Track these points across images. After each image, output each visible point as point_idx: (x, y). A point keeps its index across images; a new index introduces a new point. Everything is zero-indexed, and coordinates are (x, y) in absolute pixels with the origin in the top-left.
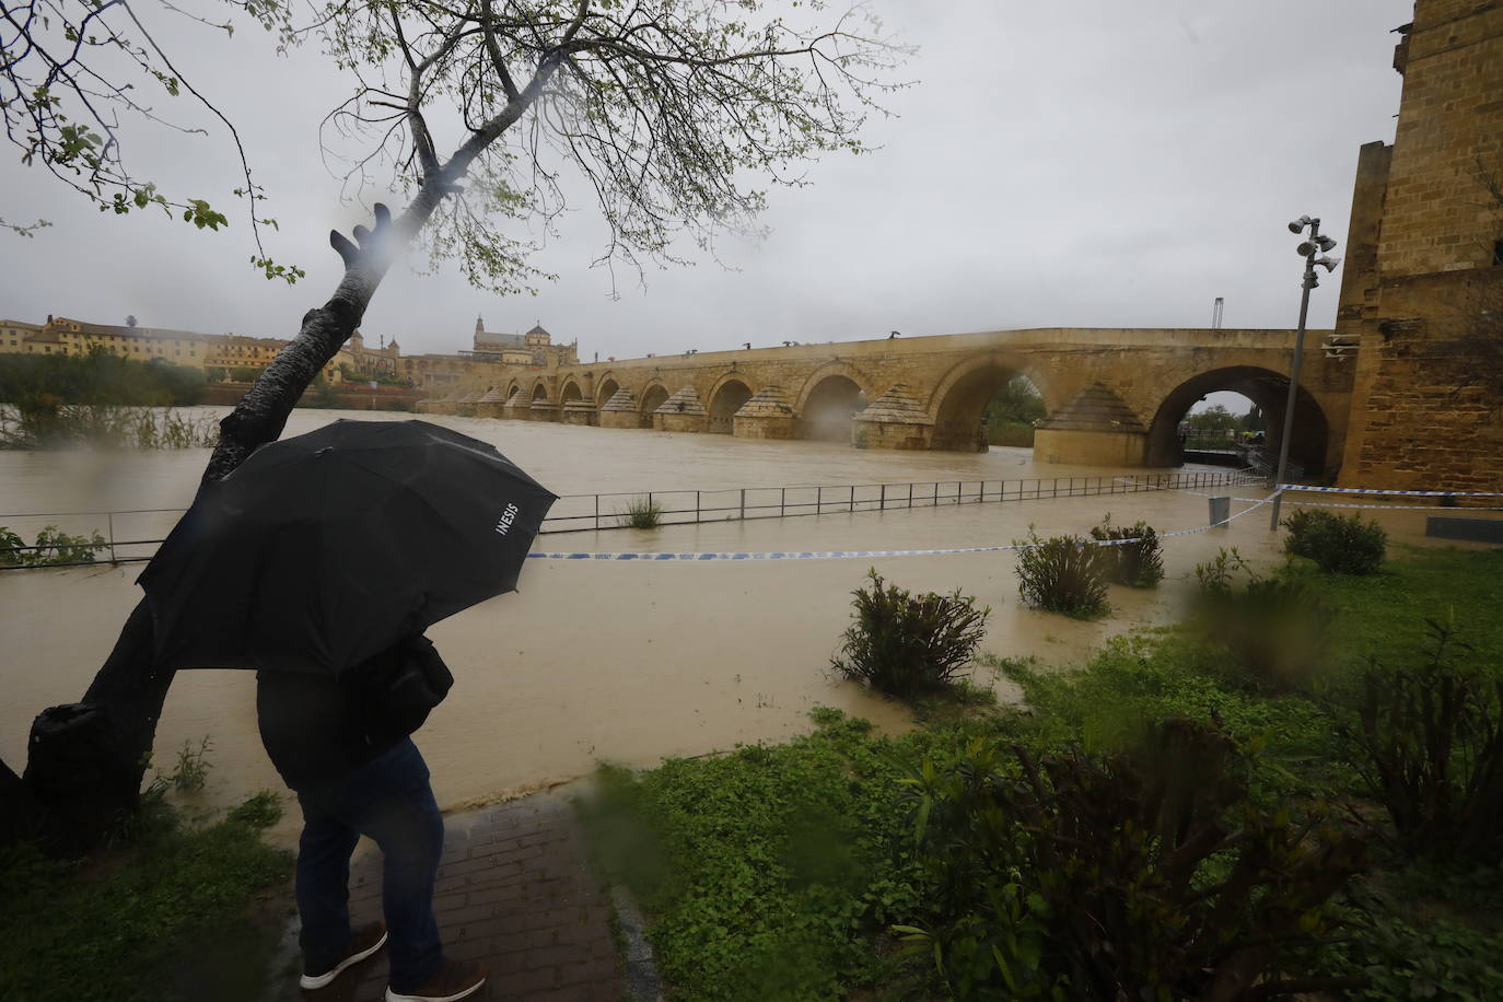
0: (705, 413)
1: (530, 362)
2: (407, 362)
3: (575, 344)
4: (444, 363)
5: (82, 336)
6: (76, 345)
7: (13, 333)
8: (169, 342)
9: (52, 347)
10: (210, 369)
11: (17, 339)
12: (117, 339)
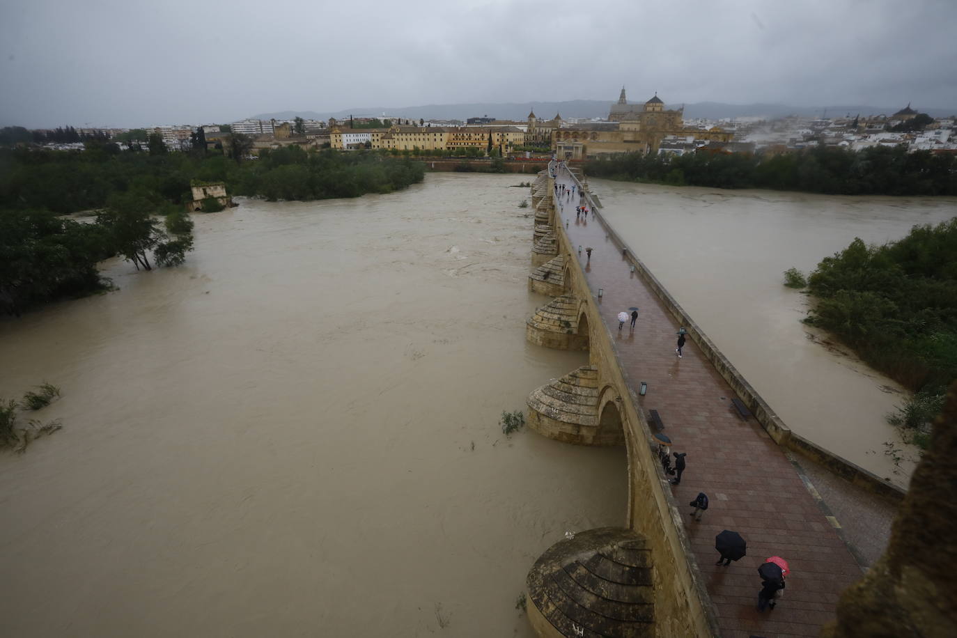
0: (562, 283)
1: (638, 129)
3: (682, 109)
4: (580, 132)
5: (400, 135)
6: (398, 139)
7: (377, 135)
8: (432, 134)
9: (390, 140)
10: (449, 148)
11: (379, 138)
12: (413, 135)
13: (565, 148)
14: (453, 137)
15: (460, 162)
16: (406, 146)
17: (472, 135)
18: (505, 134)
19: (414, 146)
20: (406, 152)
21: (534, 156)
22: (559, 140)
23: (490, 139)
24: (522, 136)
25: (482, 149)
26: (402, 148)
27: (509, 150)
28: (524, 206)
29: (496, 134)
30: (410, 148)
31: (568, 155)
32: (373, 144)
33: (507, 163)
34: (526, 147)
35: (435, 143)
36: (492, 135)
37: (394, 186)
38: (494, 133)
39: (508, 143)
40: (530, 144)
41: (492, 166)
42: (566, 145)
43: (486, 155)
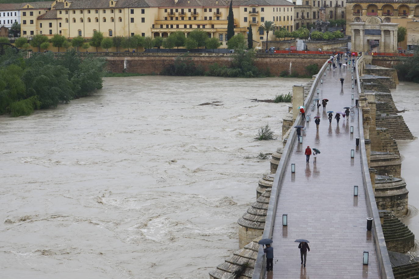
2: (355, 6)
4: (396, 6)
5: (71, 12)
6: (67, 21)
7: (32, 14)
8: (127, 11)
9: (54, 22)
10: (156, 34)
11: (34, 18)
12: (93, 12)
13: (367, 32)
14: (166, 15)
15: (173, 57)
16: (80, 32)
17: (199, 10)
18: (258, 9)
19: (95, 31)
20: (79, 42)
21: (311, 47)
22: (358, 19)
23: (231, 17)
24: (291, 13)
25: (217, 36)
26: (74, 34)
27: (265, 37)
28: (265, 136)
29: (242, 9)
30: (88, 34)
31: (373, 45)
32: (23, 28)
33: (258, 59)
34: (297, 32)
35: (131, 24)
36: (235, 10)
37: (39, 103)
38: (238, 6)
39: (263, 24)
40: (309, 26)
41: (232, 66)
42: (369, 27)
43: (224, 46)
